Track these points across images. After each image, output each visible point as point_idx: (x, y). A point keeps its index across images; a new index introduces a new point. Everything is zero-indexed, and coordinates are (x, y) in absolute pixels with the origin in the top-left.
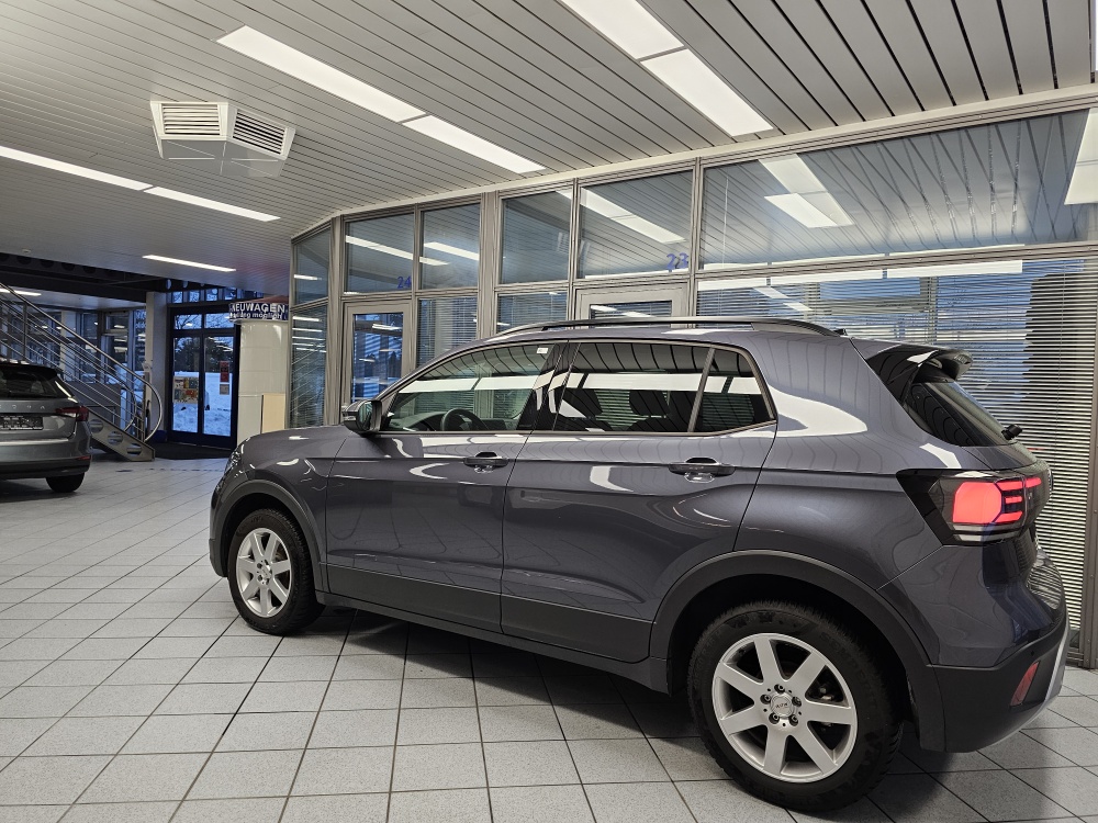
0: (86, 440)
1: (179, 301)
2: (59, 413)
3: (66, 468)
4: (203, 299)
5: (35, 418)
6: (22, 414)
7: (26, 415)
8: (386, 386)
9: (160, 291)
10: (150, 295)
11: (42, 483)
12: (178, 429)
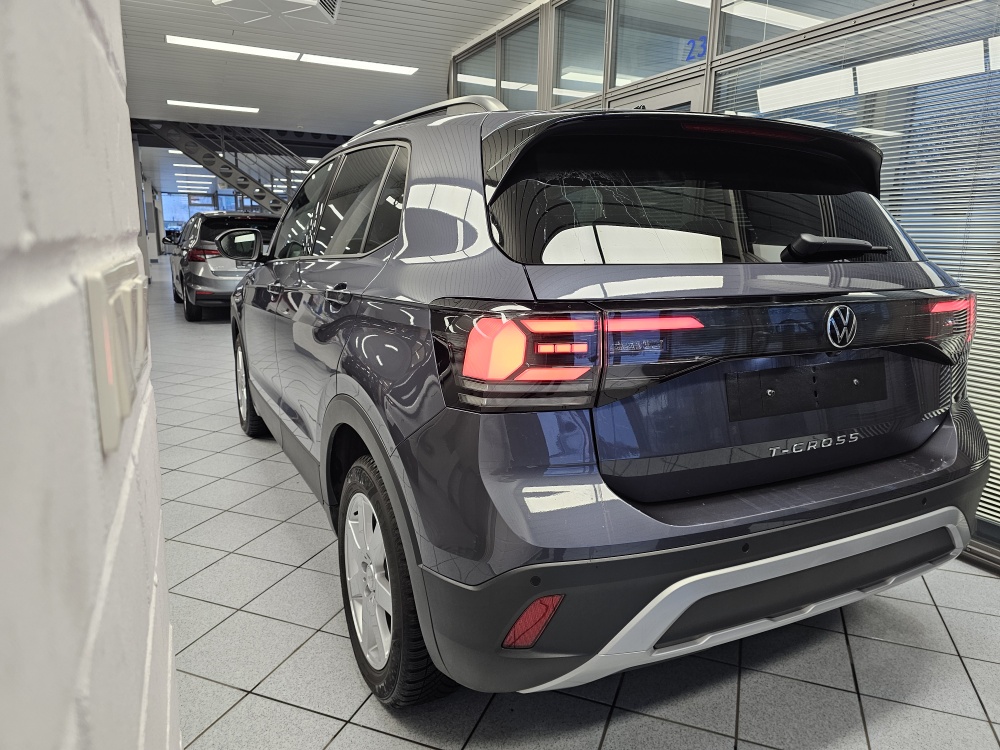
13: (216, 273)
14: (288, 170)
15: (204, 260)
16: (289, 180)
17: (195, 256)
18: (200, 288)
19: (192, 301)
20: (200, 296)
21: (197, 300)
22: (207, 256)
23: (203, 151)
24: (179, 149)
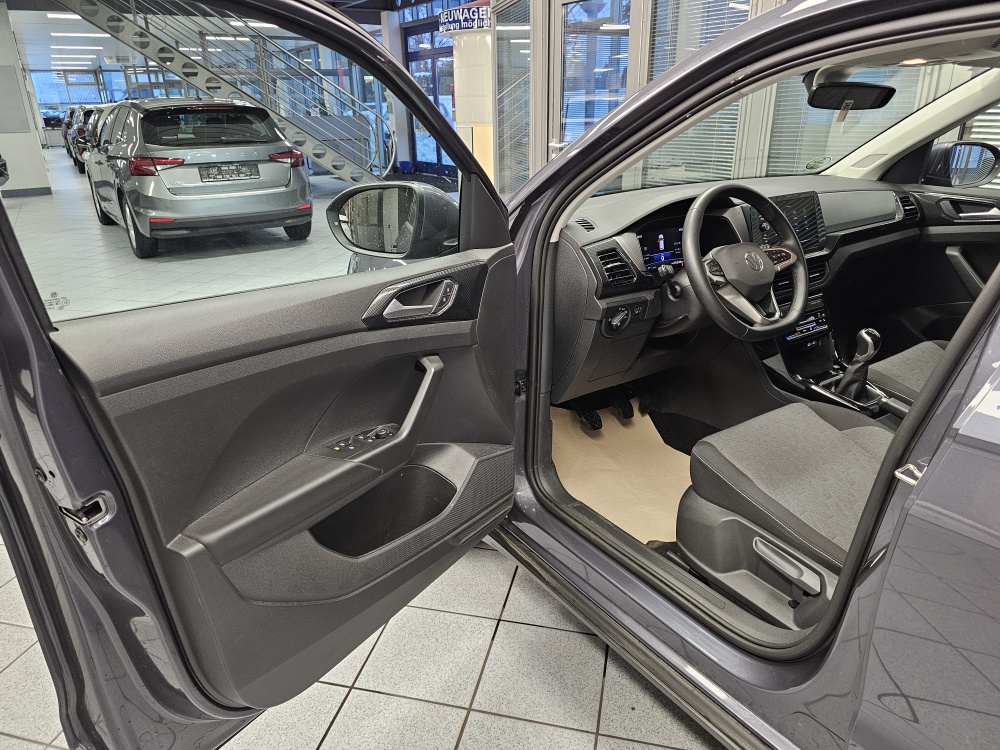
0: (304, 187)
1: (409, 18)
2: (272, 159)
3: (289, 218)
4: (430, 15)
5: (251, 165)
6: (239, 162)
7: (243, 163)
8: (617, 104)
9: (392, 10)
10: (384, 14)
11: (280, 231)
12: (424, 160)
13: (174, 191)
14: (202, 34)
15: (152, 174)
16: (204, 49)
17: (141, 168)
18: (153, 214)
19: (146, 232)
20: (155, 225)
21: (152, 230)
22: (159, 168)
23: (106, 11)
24: (75, 13)
